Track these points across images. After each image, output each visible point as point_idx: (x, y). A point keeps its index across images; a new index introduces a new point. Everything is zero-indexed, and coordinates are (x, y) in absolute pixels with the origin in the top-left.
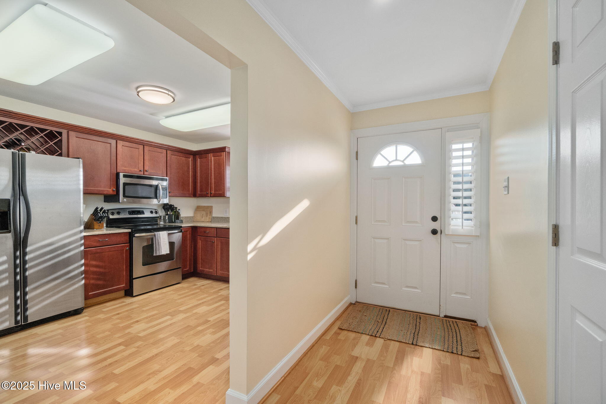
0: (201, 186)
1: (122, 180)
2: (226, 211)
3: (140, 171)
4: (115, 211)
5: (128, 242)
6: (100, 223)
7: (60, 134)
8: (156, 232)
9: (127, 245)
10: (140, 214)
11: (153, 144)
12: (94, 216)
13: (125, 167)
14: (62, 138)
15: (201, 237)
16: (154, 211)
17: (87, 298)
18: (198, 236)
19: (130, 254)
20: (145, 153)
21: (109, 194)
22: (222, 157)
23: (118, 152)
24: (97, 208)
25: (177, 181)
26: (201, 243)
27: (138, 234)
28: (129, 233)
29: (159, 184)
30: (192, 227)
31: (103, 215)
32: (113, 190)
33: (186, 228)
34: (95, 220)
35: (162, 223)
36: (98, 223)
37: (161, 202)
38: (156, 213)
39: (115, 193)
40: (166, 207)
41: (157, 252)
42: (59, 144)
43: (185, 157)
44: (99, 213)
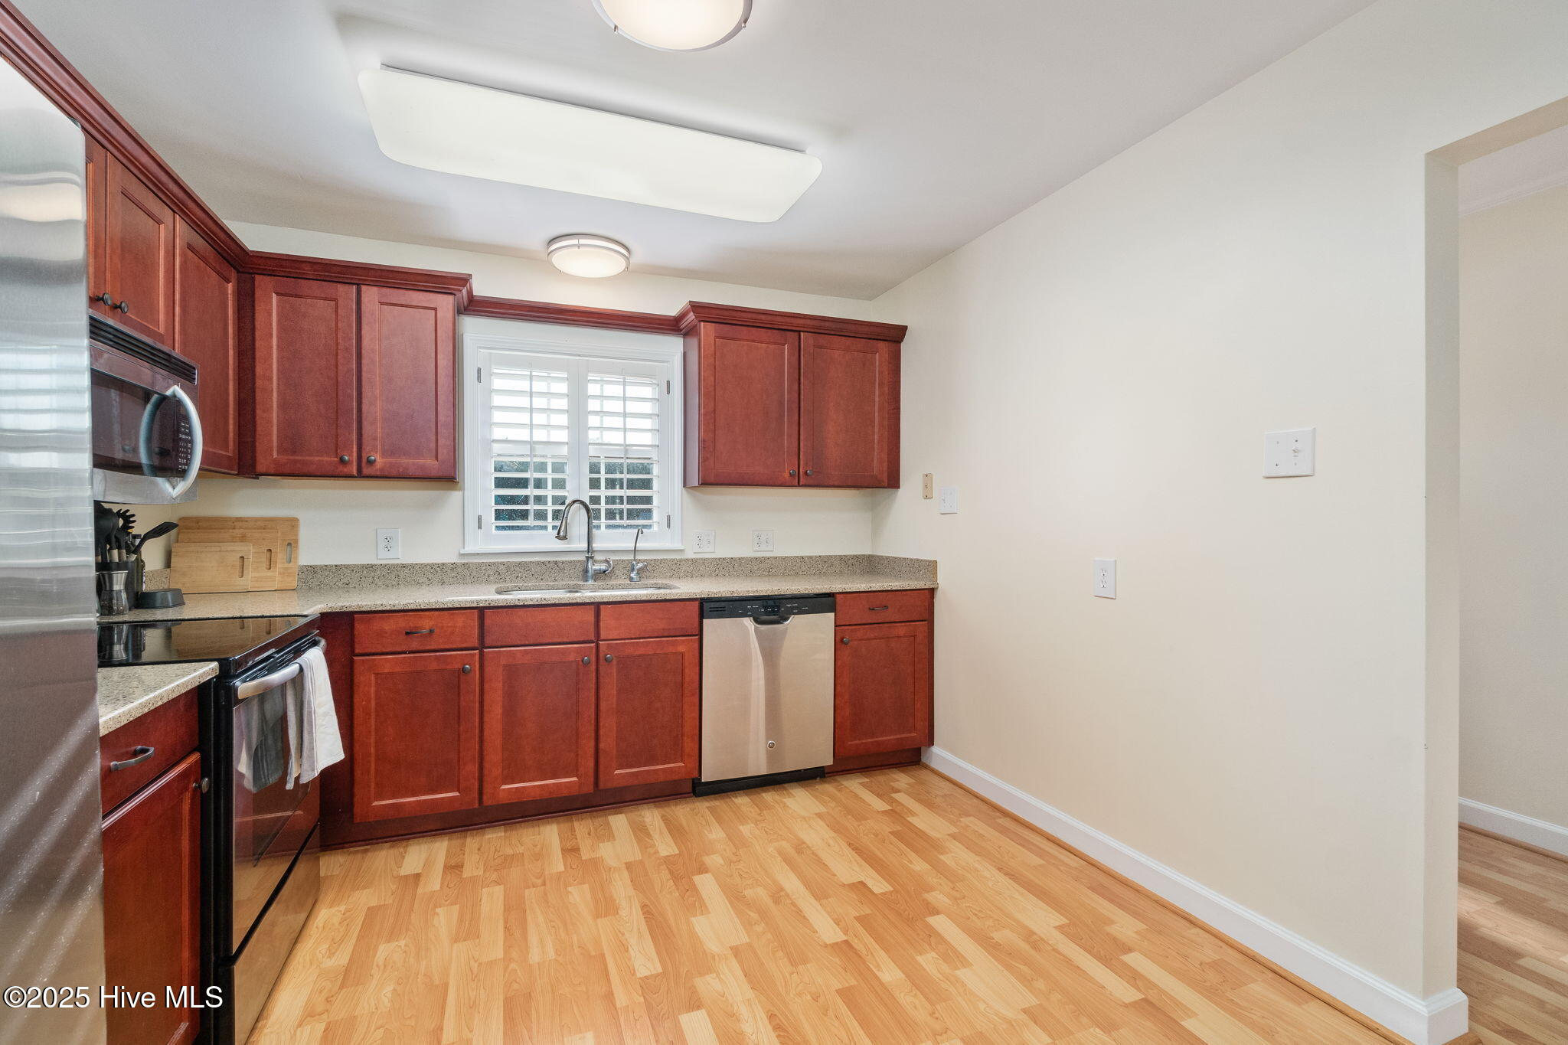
2: (388, 540)
9: (195, 763)
15: (376, 661)
18: (357, 659)
22: (440, 313)
26: (377, 683)
43: (218, 272)
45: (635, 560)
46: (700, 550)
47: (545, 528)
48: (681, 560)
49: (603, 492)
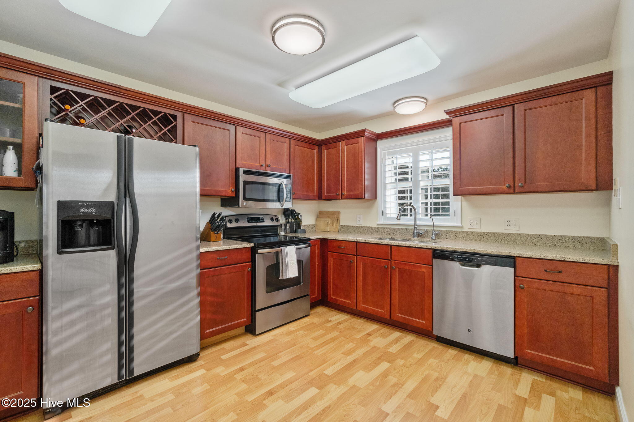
0: (328, 185)
1: (242, 177)
2: (359, 218)
3: (262, 166)
4: (233, 219)
5: (250, 260)
6: (217, 233)
7: (175, 117)
8: (281, 247)
9: (249, 264)
10: (260, 222)
11: (276, 131)
12: (210, 224)
13: (245, 161)
14: (176, 123)
15: (332, 254)
16: (274, 218)
17: (203, 337)
18: (329, 252)
19: (252, 277)
20: (266, 143)
21: (227, 196)
22: (359, 144)
23: (237, 141)
24: (214, 214)
25: (301, 178)
26: (333, 261)
27: (262, 249)
28: (252, 248)
29: (282, 183)
30: (320, 239)
31: (221, 223)
32: (232, 190)
33: (314, 241)
34: (211, 230)
35: (283, 233)
36: (215, 234)
37: (284, 207)
38: (277, 220)
39: (234, 195)
40: (286, 213)
41: (284, 274)
42: (173, 130)
43: (309, 149)
44: (217, 220)
45: (434, 230)
46: (472, 227)
47: (407, 215)
48: (460, 232)
49: (429, 201)
